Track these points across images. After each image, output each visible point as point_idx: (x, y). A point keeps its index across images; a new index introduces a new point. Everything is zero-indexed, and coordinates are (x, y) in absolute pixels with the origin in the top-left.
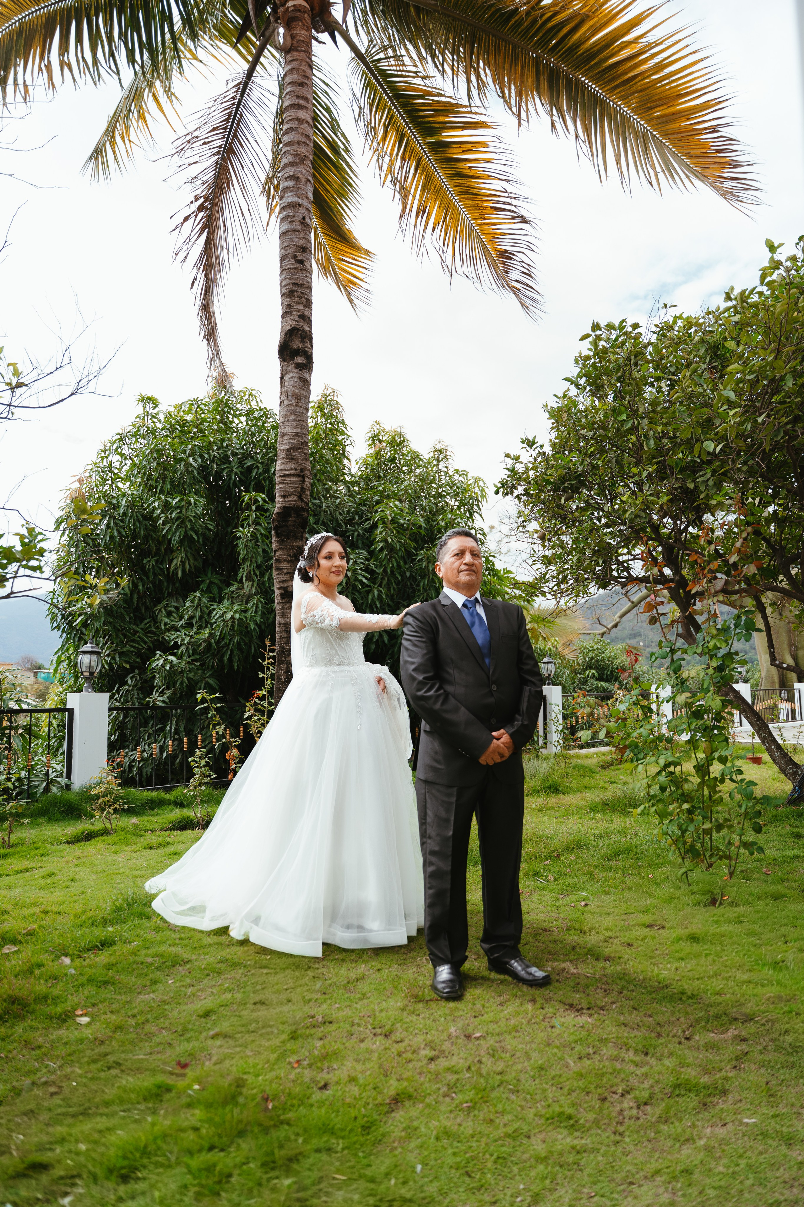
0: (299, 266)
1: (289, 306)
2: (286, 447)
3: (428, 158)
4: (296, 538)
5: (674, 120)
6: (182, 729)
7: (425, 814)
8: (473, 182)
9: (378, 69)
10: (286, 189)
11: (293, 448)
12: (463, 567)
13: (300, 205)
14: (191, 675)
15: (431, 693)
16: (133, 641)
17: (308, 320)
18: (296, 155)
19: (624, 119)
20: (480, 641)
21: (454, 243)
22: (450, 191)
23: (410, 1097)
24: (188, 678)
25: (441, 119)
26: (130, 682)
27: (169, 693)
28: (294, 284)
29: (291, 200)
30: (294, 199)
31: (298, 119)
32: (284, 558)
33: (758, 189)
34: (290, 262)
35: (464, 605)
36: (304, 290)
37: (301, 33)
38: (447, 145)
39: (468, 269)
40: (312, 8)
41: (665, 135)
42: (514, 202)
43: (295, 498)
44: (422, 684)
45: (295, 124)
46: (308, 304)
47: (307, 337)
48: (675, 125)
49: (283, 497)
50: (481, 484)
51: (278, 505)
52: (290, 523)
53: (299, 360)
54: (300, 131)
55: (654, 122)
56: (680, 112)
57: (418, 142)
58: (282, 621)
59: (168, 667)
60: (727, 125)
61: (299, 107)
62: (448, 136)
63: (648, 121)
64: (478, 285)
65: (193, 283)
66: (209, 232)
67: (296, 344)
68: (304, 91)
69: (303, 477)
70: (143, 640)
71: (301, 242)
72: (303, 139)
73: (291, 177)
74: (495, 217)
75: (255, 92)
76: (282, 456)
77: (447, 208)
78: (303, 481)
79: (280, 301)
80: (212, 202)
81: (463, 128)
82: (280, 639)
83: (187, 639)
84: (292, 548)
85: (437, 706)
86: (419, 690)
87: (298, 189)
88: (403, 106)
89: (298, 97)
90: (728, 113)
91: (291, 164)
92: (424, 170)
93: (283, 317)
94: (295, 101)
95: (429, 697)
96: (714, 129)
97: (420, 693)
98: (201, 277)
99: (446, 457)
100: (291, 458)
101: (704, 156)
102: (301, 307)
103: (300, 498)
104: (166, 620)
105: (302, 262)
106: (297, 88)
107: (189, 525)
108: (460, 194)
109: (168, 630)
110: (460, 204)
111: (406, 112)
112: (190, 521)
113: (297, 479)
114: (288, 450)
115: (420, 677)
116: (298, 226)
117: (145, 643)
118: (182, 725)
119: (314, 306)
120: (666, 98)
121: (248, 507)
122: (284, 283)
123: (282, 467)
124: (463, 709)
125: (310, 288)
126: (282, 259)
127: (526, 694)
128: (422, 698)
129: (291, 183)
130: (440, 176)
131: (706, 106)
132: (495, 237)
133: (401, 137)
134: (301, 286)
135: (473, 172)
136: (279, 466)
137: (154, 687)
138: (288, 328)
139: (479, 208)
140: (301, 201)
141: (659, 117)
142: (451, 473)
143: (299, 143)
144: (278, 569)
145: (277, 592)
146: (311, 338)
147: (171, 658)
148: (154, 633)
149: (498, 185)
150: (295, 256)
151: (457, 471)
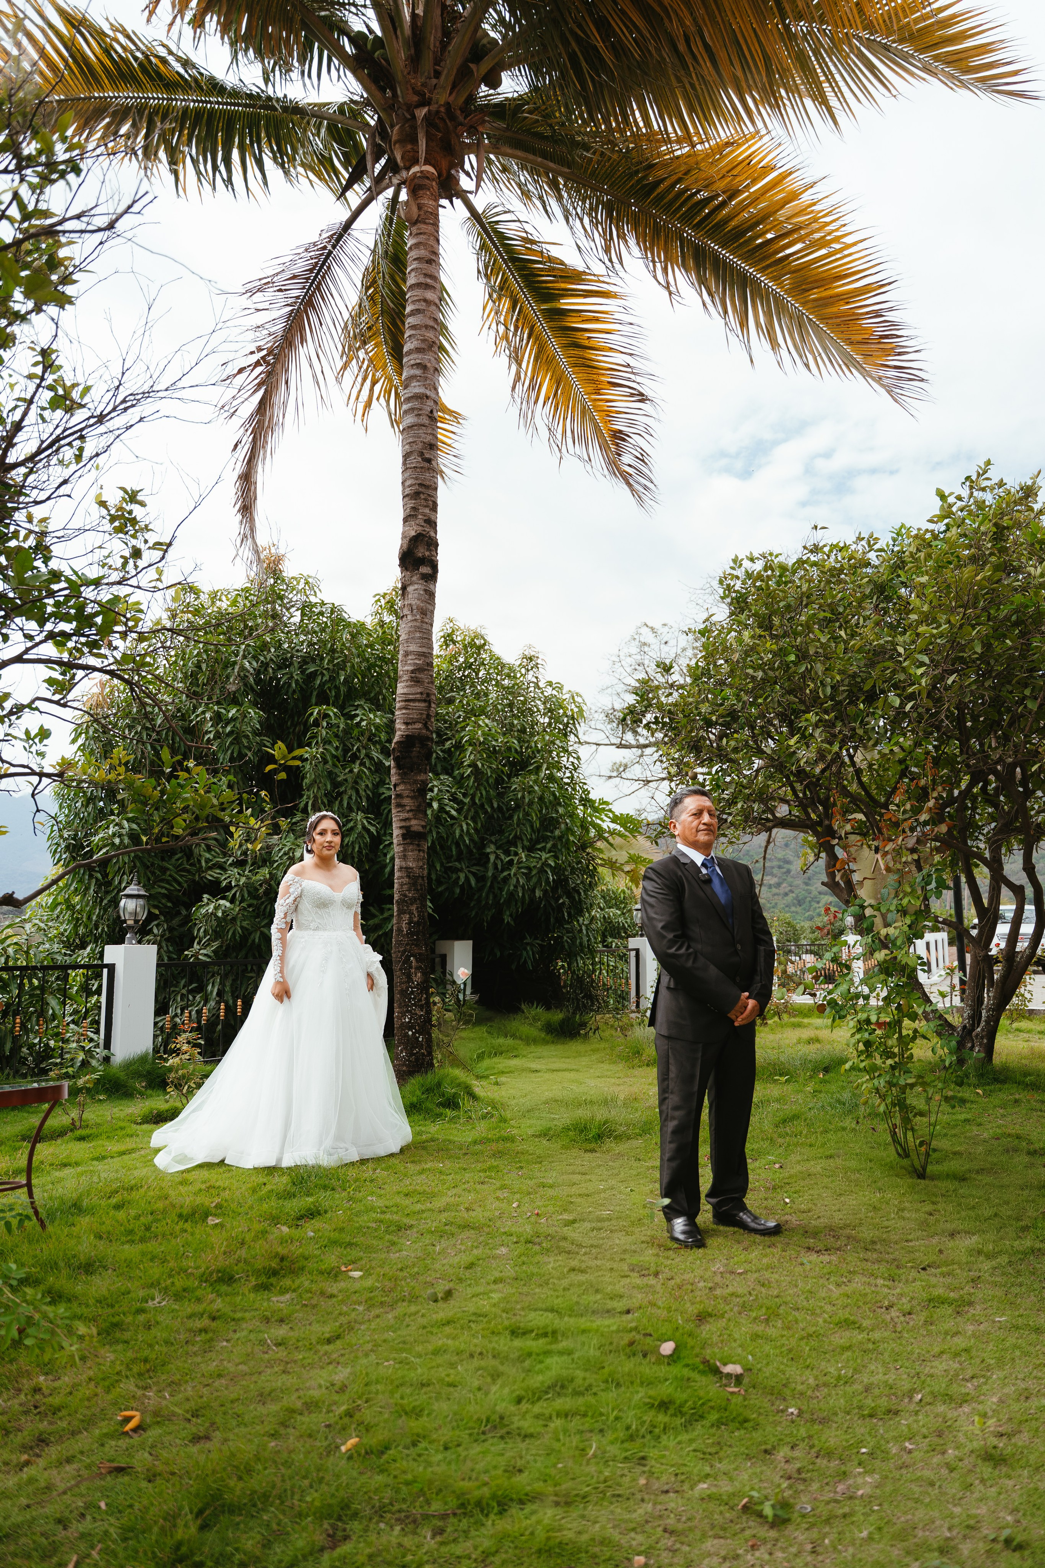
0: (426, 465)
1: (414, 509)
2: (410, 668)
3: (542, 326)
4: (420, 771)
5: (832, 304)
6: (227, 989)
7: (668, 1069)
8: (591, 354)
9: (496, 231)
10: (411, 378)
11: (418, 670)
12: (702, 827)
13: (427, 397)
14: (245, 924)
15: (683, 951)
16: (162, 880)
17: (432, 523)
18: (424, 341)
19: (778, 300)
20: (723, 901)
21: (565, 419)
22: (563, 361)
23: (710, 1315)
24: (242, 927)
25: (563, 286)
26: (155, 931)
27: (215, 945)
28: (420, 485)
29: (417, 390)
30: (421, 390)
31: (425, 300)
32: (406, 793)
33: (922, 380)
34: (415, 460)
35: (703, 864)
36: (430, 492)
37: (428, 202)
38: (565, 313)
39: (580, 450)
40: (440, 175)
41: (822, 319)
42: (638, 379)
43: (420, 726)
44: (672, 943)
45: (422, 306)
46: (434, 508)
47: (433, 544)
48: (834, 310)
49: (407, 724)
50: (578, 699)
51: (398, 733)
52: (414, 754)
53: (425, 570)
54: (428, 314)
55: (810, 305)
56: (838, 295)
57: (533, 308)
58: (404, 864)
59: (220, 914)
60: (891, 309)
61: (427, 286)
62: (567, 303)
63: (803, 304)
64: (588, 467)
65: (236, 446)
66: (266, 391)
67: (421, 552)
68: (431, 269)
69: (429, 702)
70: (175, 880)
71: (429, 438)
72: (431, 323)
73: (418, 365)
74: (611, 393)
75: (350, 245)
76: (405, 678)
77: (559, 380)
78: (429, 707)
79: (401, 503)
80: (277, 358)
81: (585, 297)
82: (402, 885)
83: (243, 880)
84: (416, 782)
85: (690, 964)
86: (670, 948)
87: (426, 378)
88: (519, 269)
89: (426, 275)
90: (891, 296)
91: (418, 350)
92: (537, 339)
93: (405, 520)
94: (422, 280)
95: (681, 956)
96: (877, 314)
97: (673, 950)
98: (248, 439)
99: (536, 666)
100: (415, 680)
101: (865, 342)
102: (427, 511)
103: (425, 725)
104: (208, 855)
105: (429, 461)
106: (424, 266)
107: (245, 741)
108: (575, 365)
109: (210, 868)
110: (573, 377)
111: (521, 276)
112: (247, 737)
113: (423, 705)
114: (413, 672)
115: (670, 936)
116: (426, 421)
117: (179, 884)
118: (228, 984)
119: (439, 509)
120: (823, 279)
121: (317, 723)
122: (408, 483)
123: (405, 691)
124: (712, 967)
125: (436, 489)
126: (406, 456)
127: (762, 954)
128: (673, 956)
129: (418, 372)
130: (554, 345)
131: (866, 290)
132: (608, 414)
133: (514, 303)
134: (427, 487)
135: (592, 343)
136: (401, 688)
137: (194, 938)
138: (413, 533)
139: (594, 382)
140: (428, 393)
141: (815, 300)
142: (541, 685)
143: (426, 327)
144: (399, 805)
145: (396, 832)
146: (436, 545)
147: (222, 902)
148: (188, 871)
149: (620, 359)
150: (421, 454)
151: (550, 684)
